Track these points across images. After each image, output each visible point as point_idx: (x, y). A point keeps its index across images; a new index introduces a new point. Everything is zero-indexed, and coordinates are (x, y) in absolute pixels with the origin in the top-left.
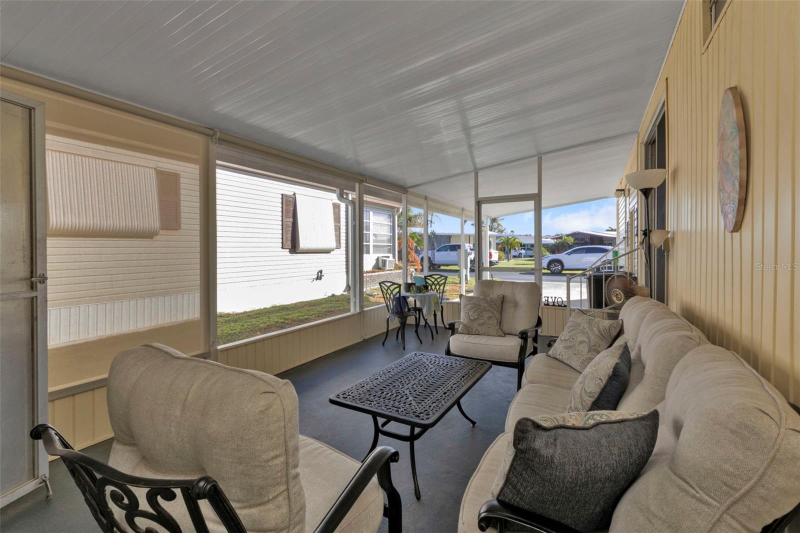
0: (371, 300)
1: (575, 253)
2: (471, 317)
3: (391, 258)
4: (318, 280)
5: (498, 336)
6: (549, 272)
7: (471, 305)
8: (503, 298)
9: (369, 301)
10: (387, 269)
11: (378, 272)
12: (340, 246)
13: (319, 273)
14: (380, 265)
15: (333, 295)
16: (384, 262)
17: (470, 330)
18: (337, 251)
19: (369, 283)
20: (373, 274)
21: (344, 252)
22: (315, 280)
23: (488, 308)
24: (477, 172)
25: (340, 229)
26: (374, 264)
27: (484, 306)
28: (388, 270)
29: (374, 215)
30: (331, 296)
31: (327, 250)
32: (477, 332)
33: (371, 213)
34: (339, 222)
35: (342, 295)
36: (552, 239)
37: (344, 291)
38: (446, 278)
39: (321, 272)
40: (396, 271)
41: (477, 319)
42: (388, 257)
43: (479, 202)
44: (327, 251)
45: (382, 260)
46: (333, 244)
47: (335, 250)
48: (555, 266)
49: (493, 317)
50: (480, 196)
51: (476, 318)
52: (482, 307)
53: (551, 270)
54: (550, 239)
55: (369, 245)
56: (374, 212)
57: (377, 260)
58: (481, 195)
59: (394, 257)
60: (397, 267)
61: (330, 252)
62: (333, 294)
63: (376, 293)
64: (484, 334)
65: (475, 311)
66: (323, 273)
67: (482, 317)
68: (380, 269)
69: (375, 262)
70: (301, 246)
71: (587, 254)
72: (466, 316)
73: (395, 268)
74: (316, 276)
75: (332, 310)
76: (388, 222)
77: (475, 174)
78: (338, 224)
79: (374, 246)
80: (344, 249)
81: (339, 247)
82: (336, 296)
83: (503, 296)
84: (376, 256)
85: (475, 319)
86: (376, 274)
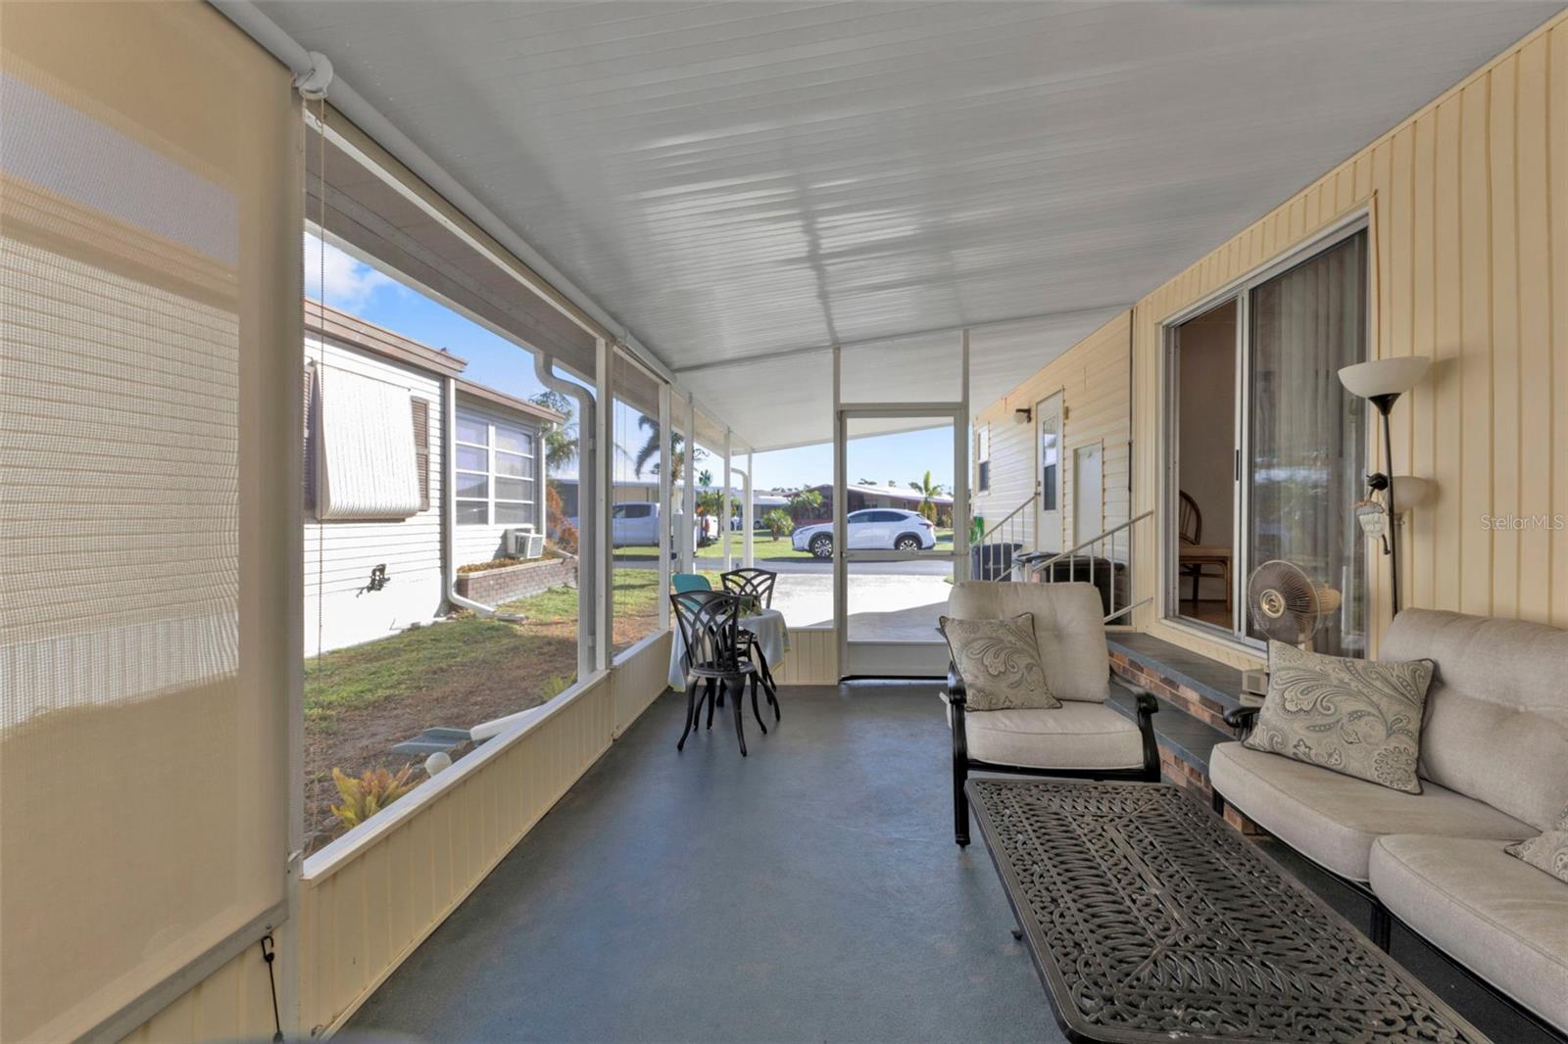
0: (519, 633)
1: (856, 522)
2: (990, 670)
3: (533, 535)
4: (372, 592)
5: (1049, 708)
6: (811, 555)
7: (981, 642)
8: (1033, 620)
9: (516, 636)
10: (529, 557)
11: (512, 564)
12: (428, 505)
13: (378, 573)
14: (512, 549)
15: (415, 627)
16: (521, 544)
17: (994, 701)
18: (419, 518)
19: (494, 592)
20: (503, 570)
21: (437, 520)
22: (365, 591)
23: (1019, 644)
24: (839, 349)
25: (427, 462)
26: (496, 547)
27: (1010, 642)
28: (530, 560)
29: (497, 434)
30: (409, 630)
31: (398, 514)
32: (1007, 704)
33: (492, 429)
34: (426, 445)
35: (435, 624)
36: (784, 496)
37: (437, 615)
38: (773, 576)
39: (382, 569)
40: (547, 562)
41: (1004, 673)
42: (527, 531)
43: (842, 412)
44: (396, 517)
45: (517, 537)
46: (414, 500)
47: (419, 513)
48: (823, 545)
49: (1034, 665)
50: (844, 400)
51: (1003, 670)
52: (1009, 645)
53: (815, 553)
54: (781, 497)
55: (487, 503)
56: (497, 427)
57: (505, 537)
58: (846, 399)
59: (538, 531)
60: (549, 554)
61: (403, 520)
62: (413, 625)
63: (522, 615)
64: (1023, 707)
65: (996, 656)
66: (386, 572)
67: (1014, 668)
68: (513, 559)
69: (499, 541)
70: (332, 503)
71: (875, 523)
72: (978, 668)
73: (544, 555)
74: (367, 582)
75: (444, 665)
76: (523, 452)
77: (834, 353)
78: (423, 451)
79: (498, 505)
80: (437, 511)
81: (425, 508)
82: (423, 627)
83: (1033, 616)
84: (502, 527)
85: (1000, 672)
86: (510, 569)
